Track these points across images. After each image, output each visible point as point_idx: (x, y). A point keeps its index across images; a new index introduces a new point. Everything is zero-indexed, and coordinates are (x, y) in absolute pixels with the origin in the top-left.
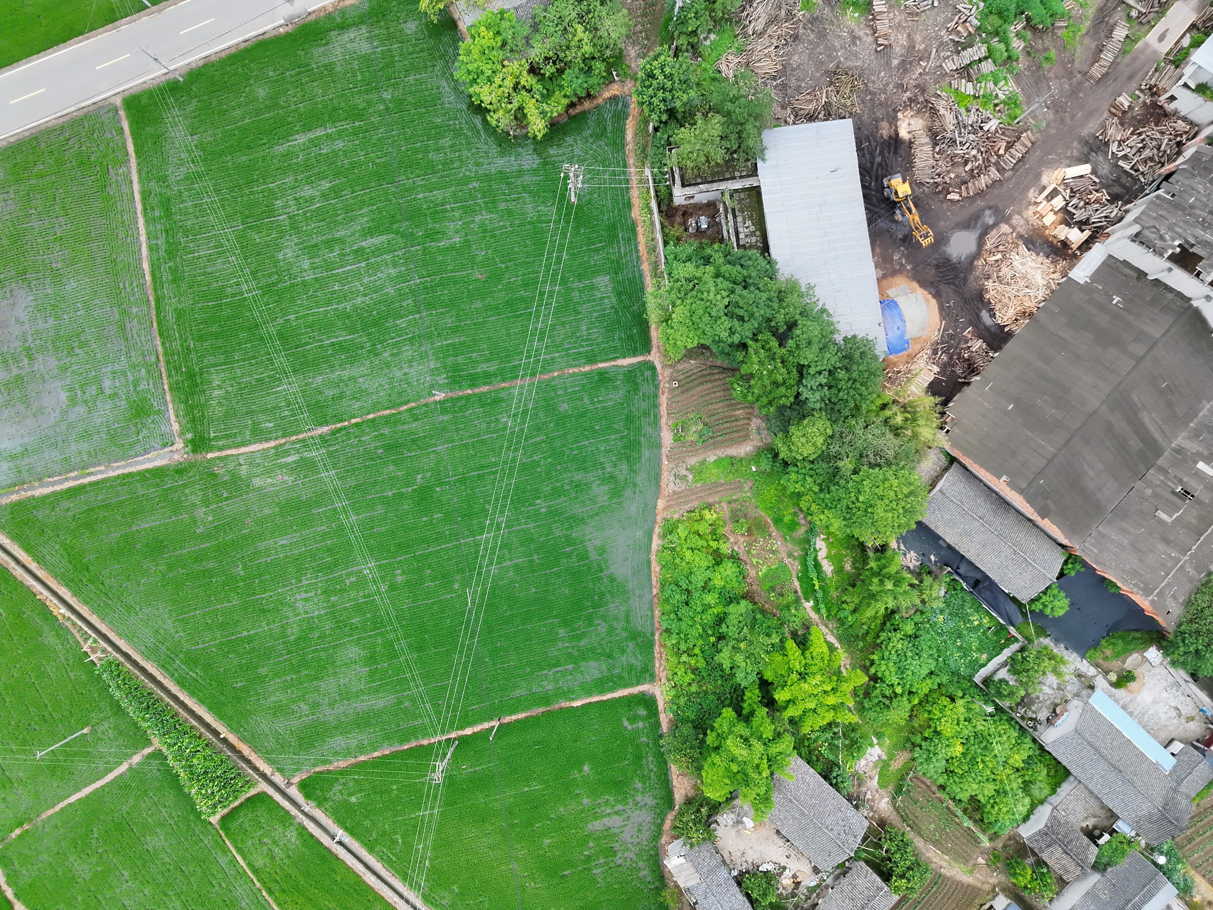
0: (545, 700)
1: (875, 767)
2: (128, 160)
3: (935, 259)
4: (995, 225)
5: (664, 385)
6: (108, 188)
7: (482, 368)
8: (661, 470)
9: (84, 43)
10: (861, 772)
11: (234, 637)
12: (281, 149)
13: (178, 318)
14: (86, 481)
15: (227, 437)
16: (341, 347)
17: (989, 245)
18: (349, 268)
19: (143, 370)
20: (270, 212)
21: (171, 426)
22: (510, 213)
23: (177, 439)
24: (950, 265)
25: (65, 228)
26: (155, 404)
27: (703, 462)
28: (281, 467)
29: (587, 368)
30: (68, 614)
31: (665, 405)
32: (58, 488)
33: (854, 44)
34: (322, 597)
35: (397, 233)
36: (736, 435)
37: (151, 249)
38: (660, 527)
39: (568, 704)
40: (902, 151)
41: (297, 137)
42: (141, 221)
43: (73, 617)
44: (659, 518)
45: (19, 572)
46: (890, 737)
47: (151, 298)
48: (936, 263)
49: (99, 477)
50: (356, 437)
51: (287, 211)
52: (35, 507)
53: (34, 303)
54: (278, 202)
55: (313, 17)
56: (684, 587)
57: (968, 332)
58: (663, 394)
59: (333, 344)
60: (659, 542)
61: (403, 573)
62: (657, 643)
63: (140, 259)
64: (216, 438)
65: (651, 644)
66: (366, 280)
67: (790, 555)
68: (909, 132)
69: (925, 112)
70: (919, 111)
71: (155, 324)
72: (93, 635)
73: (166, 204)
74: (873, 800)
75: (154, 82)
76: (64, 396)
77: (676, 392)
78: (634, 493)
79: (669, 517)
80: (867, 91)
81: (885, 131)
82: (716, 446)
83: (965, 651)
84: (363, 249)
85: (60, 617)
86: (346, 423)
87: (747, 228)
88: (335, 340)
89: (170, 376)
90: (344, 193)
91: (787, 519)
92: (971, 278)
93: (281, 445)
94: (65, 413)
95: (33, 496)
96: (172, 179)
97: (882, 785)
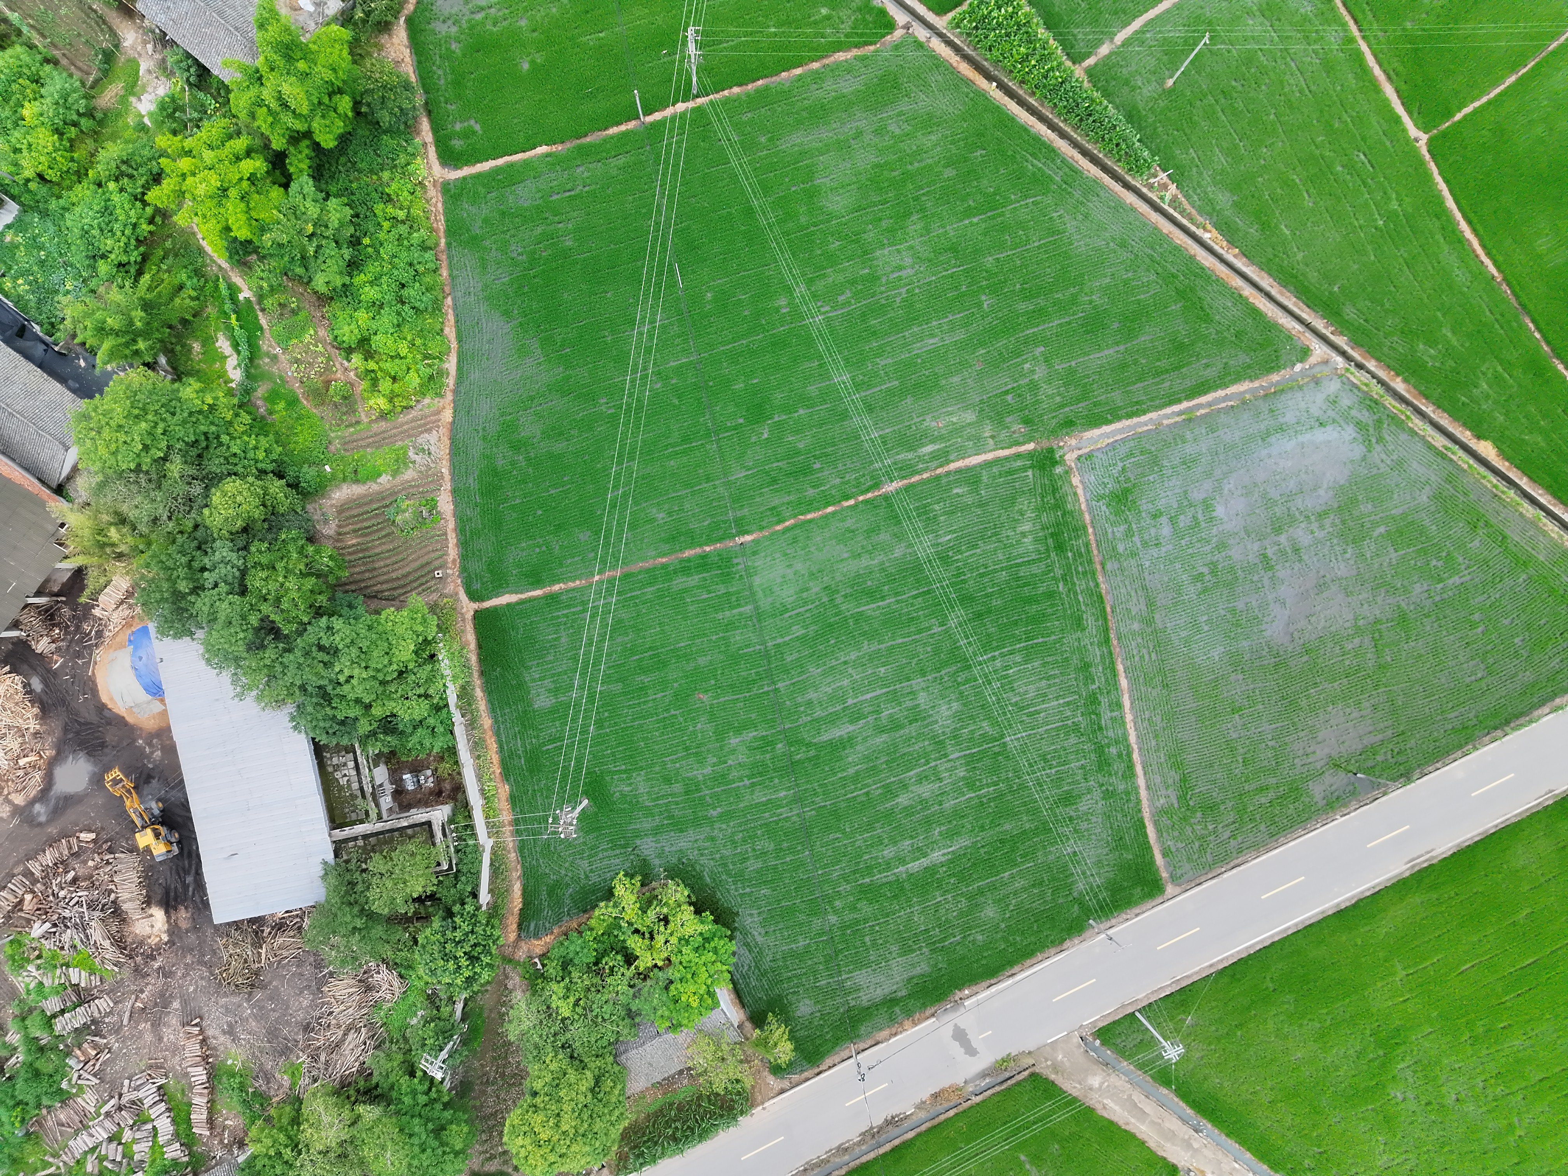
0: (584, 153)
1: (144, 87)
2: (1153, 816)
3: (106, 755)
4: (32, 803)
5: (453, 571)
6: (1177, 778)
7: (694, 580)
8: (451, 460)
9: (1215, 960)
10: (163, 79)
11: (989, 214)
12: (962, 842)
13: (1079, 619)
14: (1185, 405)
15: (1010, 472)
16: (872, 595)
17: (38, 777)
18: (868, 696)
19: (1121, 548)
20: (971, 761)
21: (1081, 481)
22: (668, 780)
23: (1073, 465)
24: (86, 748)
25: (1229, 726)
26: (1104, 508)
27: (395, 473)
28: (941, 438)
29: (556, 587)
30: (1199, 232)
31: (450, 545)
32: (1220, 393)
33: (230, 1025)
34: (880, 273)
35: (809, 745)
36: (355, 512)
37: (1119, 705)
38: (448, 386)
39: (554, 148)
40: (159, 892)
41: (943, 859)
42: (1133, 739)
43: (1193, 228)
44: (450, 396)
45: (1266, 282)
46: (127, 126)
47: (1115, 642)
48: (106, 750)
49: (1168, 410)
50: (848, 482)
51: (949, 765)
52: (1249, 367)
53: (1263, 627)
54: (962, 774)
55: (929, 1012)
56: (406, 308)
57: (58, 662)
58: (454, 561)
59: (883, 598)
60: (446, 366)
61: (777, 310)
62: (442, 234)
63: (1131, 690)
64: (1024, 469)
65: (451, 232)
66: (846, 682)
67: (274, 358)
68: (151, 916)
69: (132, 944)
70: (141, 943)
71: (1108, 609)
72: (1166, 207)
73: (1103, 763)
74: (145, 43)
75: (1125, 916)
76: (1220, 511)
77: (436, 563)
78: (484, 429)
79: (437, 400)
80: (210, 966)
81: (183, 915)
82: (380, 496)
83: (34, 244)
84: (851, 722)
85: (1209, 227)
86: (861, 498)
87: (345, 775)
88: (880, 604)
89: (1087, 545)
90: (880, 791)
91: (281, 405)
92: (58, 733)
93: (941, 466)
94: (1218, 489)
95: (1252, 381)
96: (1097, 794)
97: (133, 64)
